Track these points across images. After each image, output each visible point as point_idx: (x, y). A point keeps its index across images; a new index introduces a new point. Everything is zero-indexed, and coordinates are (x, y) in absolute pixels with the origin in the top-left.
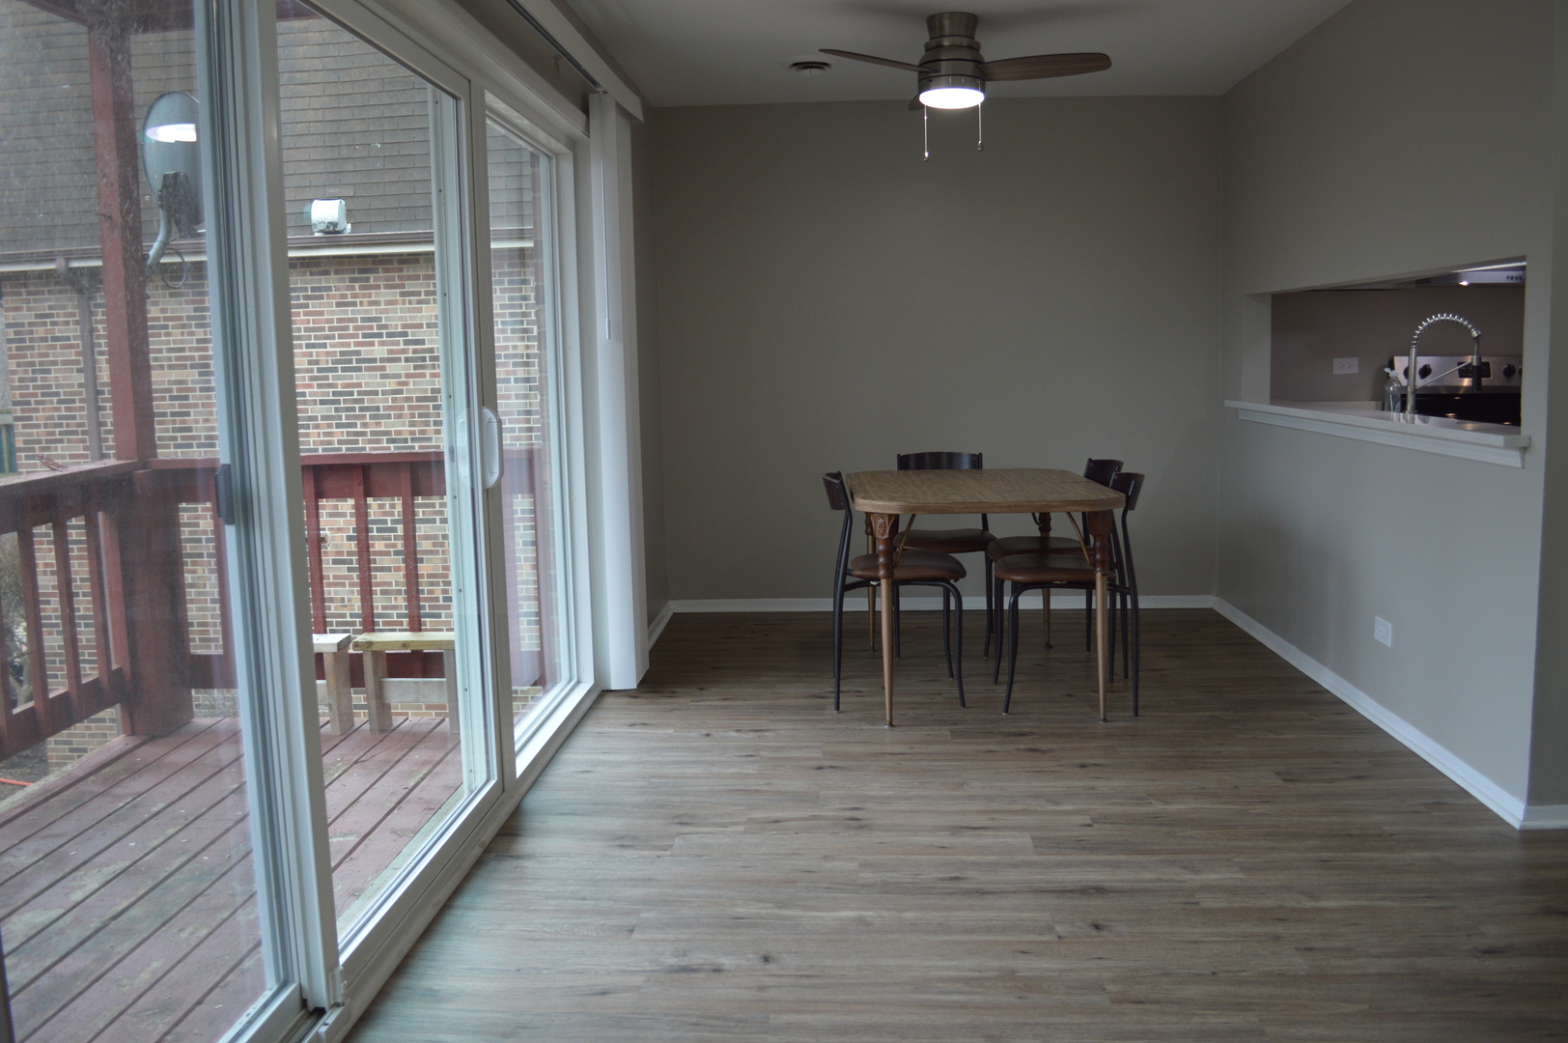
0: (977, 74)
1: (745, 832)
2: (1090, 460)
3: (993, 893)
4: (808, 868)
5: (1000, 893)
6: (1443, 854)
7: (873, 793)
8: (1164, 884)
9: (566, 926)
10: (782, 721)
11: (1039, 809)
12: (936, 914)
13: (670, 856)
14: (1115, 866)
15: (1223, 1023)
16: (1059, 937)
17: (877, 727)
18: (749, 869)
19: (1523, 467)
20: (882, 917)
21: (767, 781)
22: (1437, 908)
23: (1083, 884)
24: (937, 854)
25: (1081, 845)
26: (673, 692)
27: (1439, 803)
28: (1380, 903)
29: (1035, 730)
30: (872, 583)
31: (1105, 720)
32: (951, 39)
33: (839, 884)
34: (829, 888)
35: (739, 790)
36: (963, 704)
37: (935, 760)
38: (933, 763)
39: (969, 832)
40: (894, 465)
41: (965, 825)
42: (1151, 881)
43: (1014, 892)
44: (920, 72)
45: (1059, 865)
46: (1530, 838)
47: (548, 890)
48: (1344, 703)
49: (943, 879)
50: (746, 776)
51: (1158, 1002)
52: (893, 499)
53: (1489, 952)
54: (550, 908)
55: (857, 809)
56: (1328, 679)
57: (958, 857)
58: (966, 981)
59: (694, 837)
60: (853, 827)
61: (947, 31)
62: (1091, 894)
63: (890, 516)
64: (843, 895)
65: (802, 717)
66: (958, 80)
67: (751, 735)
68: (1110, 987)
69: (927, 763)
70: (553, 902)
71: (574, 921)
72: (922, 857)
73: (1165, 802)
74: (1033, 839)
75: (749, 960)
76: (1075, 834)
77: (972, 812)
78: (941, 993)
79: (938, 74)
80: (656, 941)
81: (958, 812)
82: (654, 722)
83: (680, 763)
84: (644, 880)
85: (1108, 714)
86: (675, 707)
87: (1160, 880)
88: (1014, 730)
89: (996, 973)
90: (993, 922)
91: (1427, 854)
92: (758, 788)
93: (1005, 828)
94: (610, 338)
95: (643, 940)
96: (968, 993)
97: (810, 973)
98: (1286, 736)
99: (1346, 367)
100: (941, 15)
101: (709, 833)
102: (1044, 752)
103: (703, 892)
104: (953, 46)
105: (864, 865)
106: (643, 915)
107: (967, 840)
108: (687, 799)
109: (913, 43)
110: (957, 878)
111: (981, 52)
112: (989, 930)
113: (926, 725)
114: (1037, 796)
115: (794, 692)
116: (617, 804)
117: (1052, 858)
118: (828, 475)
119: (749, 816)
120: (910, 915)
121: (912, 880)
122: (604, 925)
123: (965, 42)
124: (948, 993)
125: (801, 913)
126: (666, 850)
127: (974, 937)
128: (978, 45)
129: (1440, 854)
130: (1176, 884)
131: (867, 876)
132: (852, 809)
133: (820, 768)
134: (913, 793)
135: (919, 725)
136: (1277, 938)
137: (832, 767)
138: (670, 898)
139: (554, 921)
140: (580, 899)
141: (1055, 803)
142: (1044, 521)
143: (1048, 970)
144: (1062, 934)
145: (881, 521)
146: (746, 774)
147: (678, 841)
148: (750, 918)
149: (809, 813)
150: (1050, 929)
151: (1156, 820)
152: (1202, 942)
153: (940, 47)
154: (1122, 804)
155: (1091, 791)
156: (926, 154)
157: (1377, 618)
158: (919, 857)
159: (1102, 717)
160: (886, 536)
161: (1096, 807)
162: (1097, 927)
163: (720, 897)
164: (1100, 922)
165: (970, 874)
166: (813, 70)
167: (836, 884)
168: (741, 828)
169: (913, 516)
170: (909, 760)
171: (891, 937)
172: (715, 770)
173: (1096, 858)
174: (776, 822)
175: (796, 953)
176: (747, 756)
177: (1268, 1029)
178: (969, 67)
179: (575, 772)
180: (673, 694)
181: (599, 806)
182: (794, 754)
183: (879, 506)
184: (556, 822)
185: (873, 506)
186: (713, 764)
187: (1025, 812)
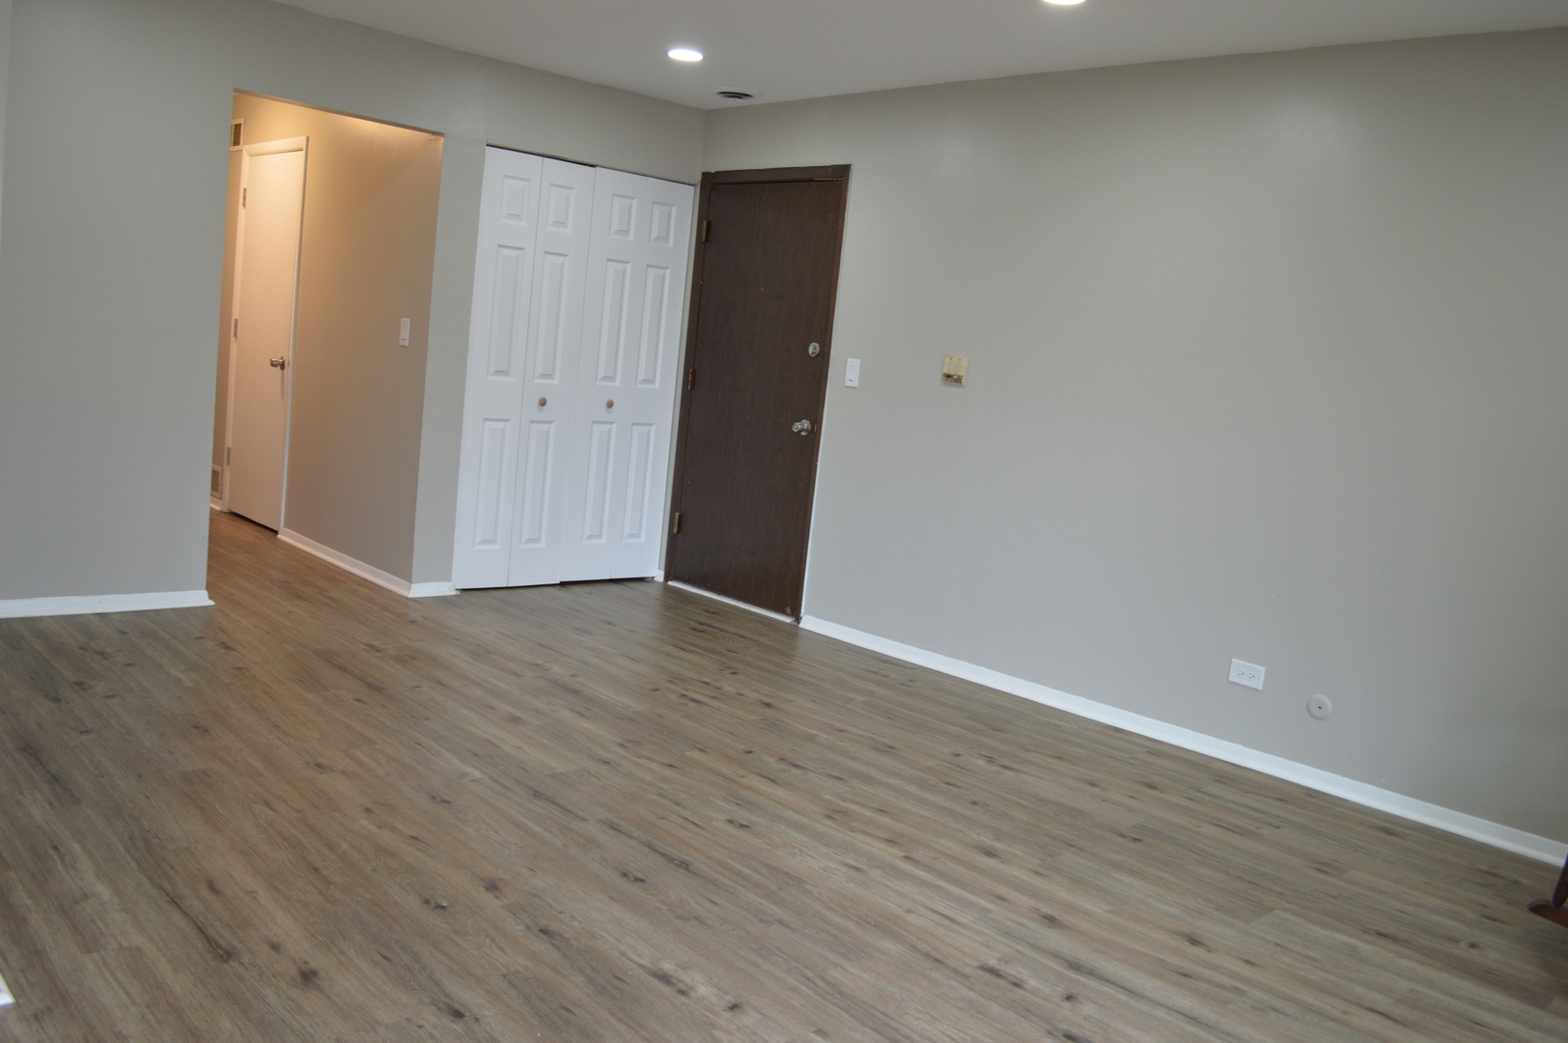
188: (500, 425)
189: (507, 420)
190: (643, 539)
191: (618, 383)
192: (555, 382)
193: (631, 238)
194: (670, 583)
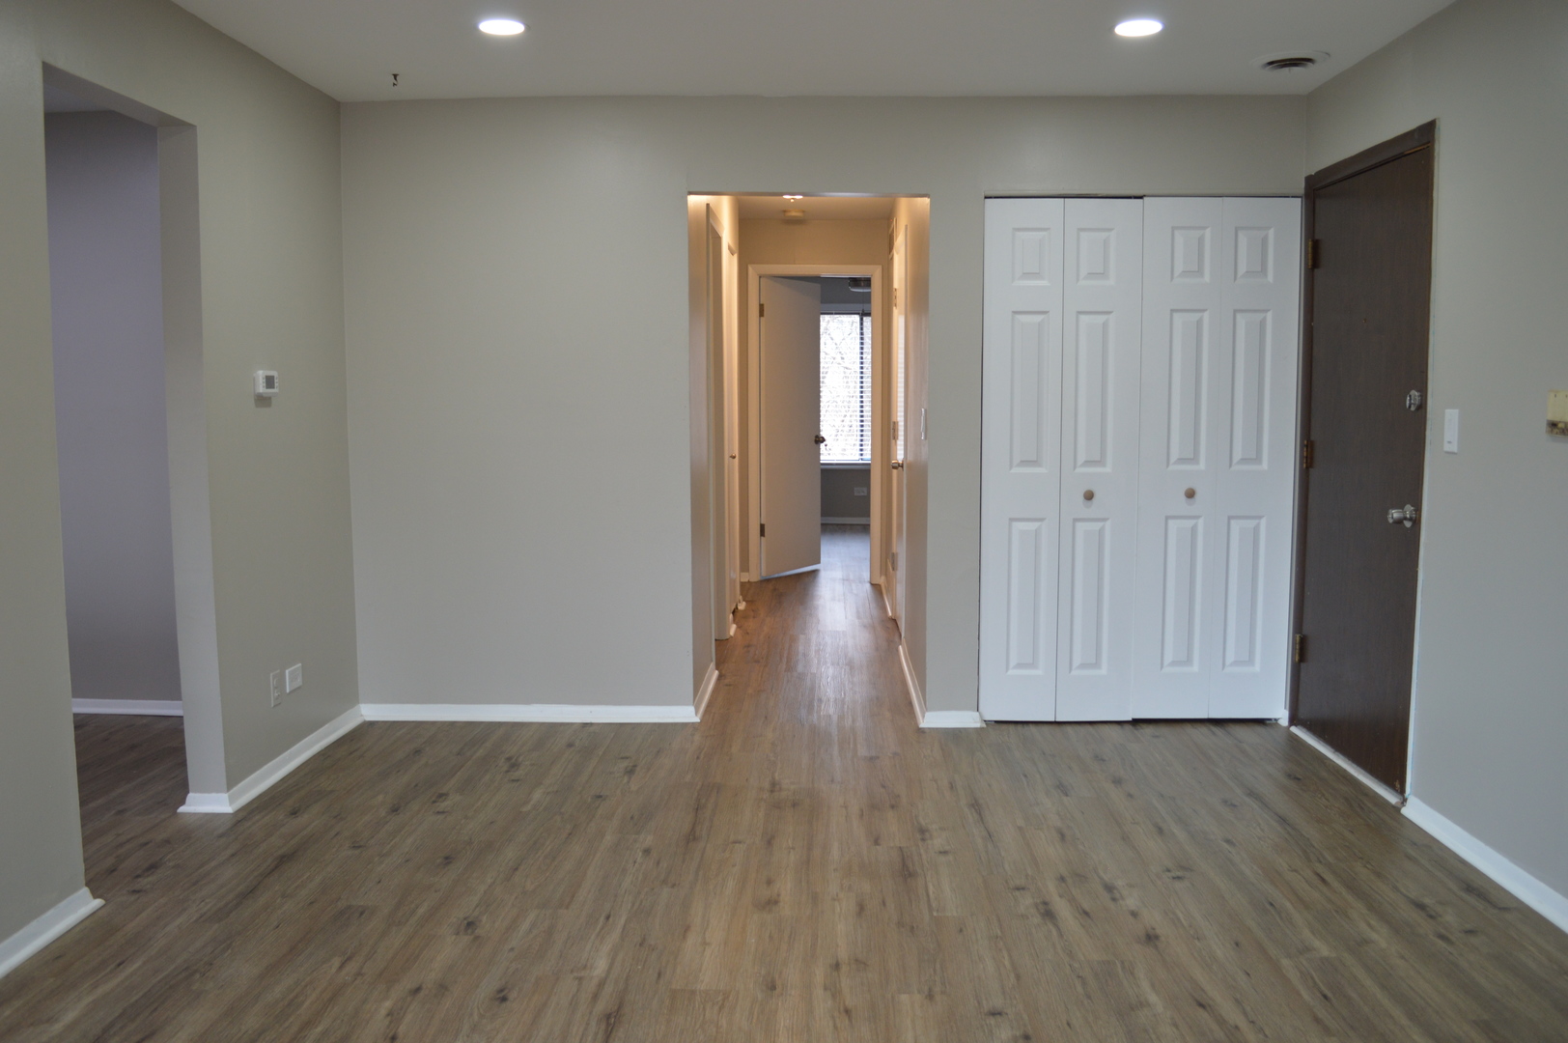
188: (1032, 526)
189: (1041, 520)
190: (1257, 667)
191: (1202, 466)
192: (1108, 469)
193: (1207, 278)
194: (1294, 729)
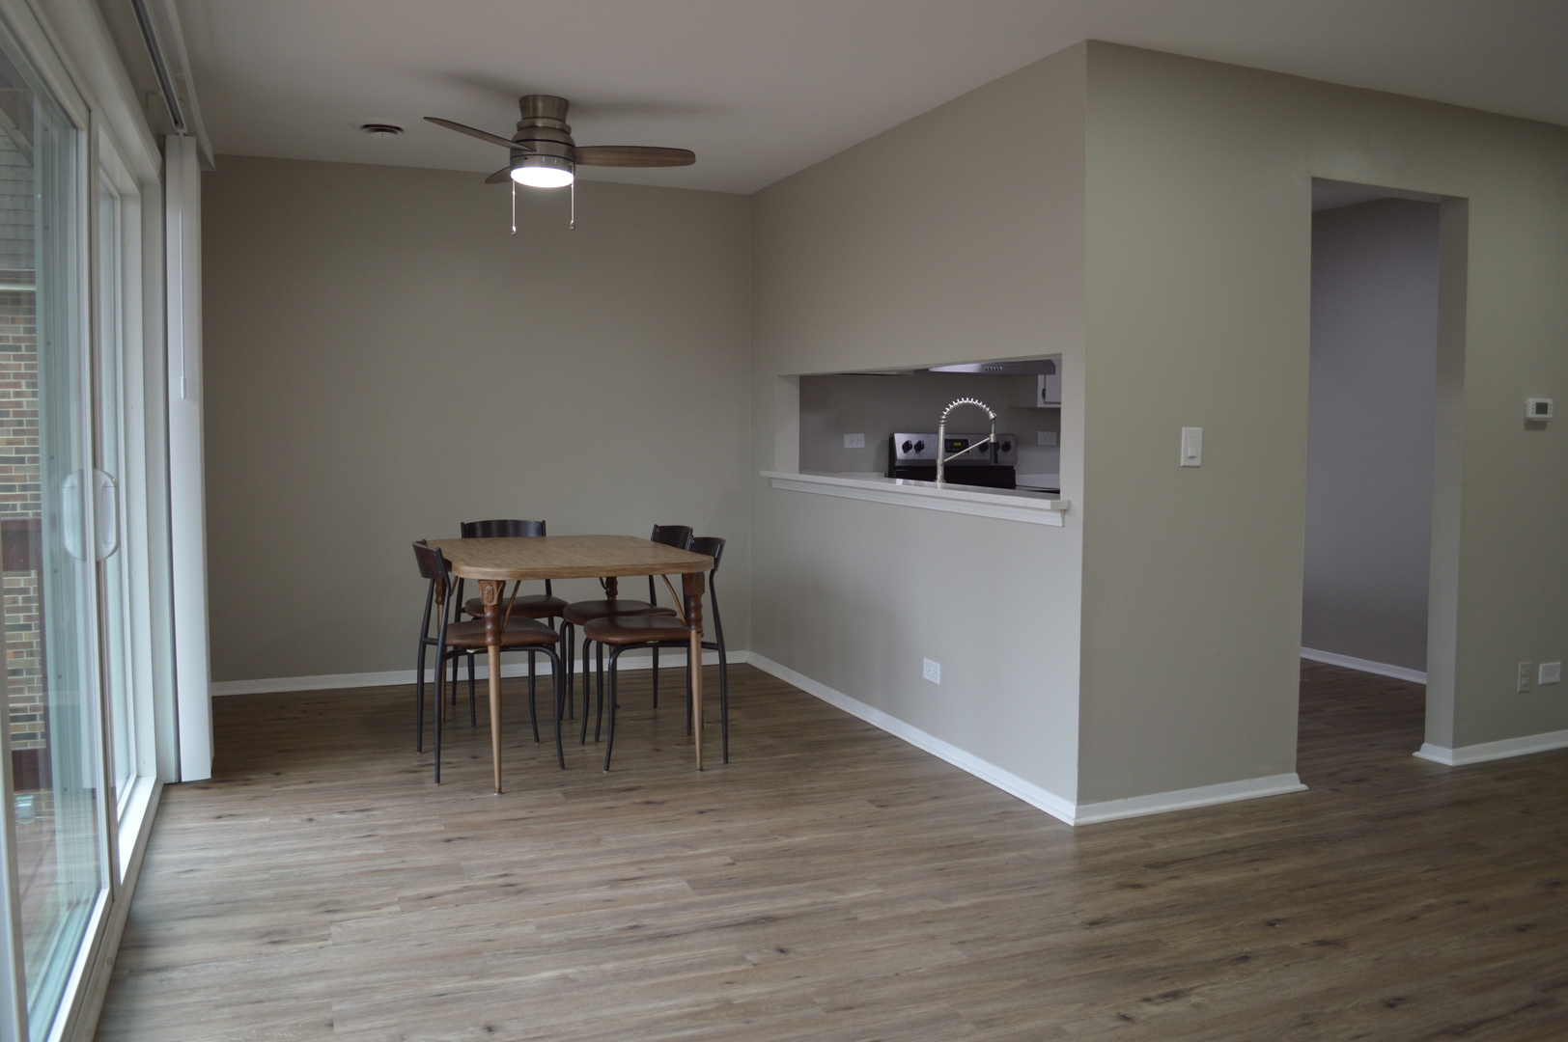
0: (570, 156)
1: (402, 912)
2: (656, 526)
3: (676, 935)
4: (487, 937)
5: (683, 934)
6: (1027, 852)
7: (516, 859)
8: (820, 906)
9: (254, 1032)
10: (384, 798)
11: (681, 855)
12: (633, 961)
13: (334, 945)
14: (773, 896)
15: (924, 1013)
16: (754, 965)
17: (487, 796)
18: (427, 947)
19: (1064, 526)
20: (583, 972)
21: (400, 859)
22: (1040, 896)
23: (752, 915)
24: (606, 908)
25: (731, 882)
26: (249, 780)
27: (1006, 812)
28: (998, 897)
29: (641, 785)
30: (468, 651)
31: (701, 769)
32: (545, 120)
33: (526, 947)
34: (517, 953)
35: (375, 871)
36: (563, 766)
37: (560, 821)
38: (559, 824)
39: (626, 884)
40: (458, 534)
41: (619, 878)
42: (808, 905)
43: (693, 932)
44: (513, 149)
45: (722, 902)
46: (1083, 832)
47: (213, 998)
48: (896, 737)
49: (624, 929)
50: (375, 857)
51: (864, 1005)
52: (499, 566)
53: (1093, 923)
54: (225, 1016)
55: (506, 875)
56: (876, 718)
57: (627, 907)
58: (692, 1016)
59: (350, 923)
60: (512, 893)
61: (540, 113)
62: (763, 923)
63: (498, 582)
64: (535, 958)
65: (403, 793)
66: (551, 160)
67: (358, 815)
68: (818, 1000)
69: (553, 825)
70: (226, 1010)
71: (260, 1025)
72: (594, 912)
73: (788, 836)
74: (688, 882)
75: (472, 1032)
76: (723, 873)
77: (620, 865)
78: (674, 1030)
79: (534, 153)
80: (363, 1031)
81: (607, 867)
82: (243, 812)
83: (295, 851)
84: (318, 973)
85: (703, 763)
86: (257, 794)
87: (815, 904)
88: (621, 786)
89: (715, 1005)
90: (689, 961)
91: (1014, 854)
92: (393, 867)
93: (658, 876)
94: (185, 397)
95: (350, 1032)
96: (698, 1026)
97: (541, 1034)
98: (862, 769)
99: (855, 442)
100: (535, 97)
101: (364, 917)
102: (660, 803)
103: (389, 975)
104: (545, 128)
105: (541, 927)
106: (335, 1008)
107: (627, 891)
108: (322, 886)
109: (507, 121)
110: (636, 927)
111: (572, 135)
112: (689, 968)
113: (535, 789)
114: (672, 844)
115: (381, 769)
116: (245, 900)
117: (713, 897)
118: (418, 542)
119: (399, 896)
120: (609, 966)
121: (595, 934)
122: (297, 1024)
123: (558, 125)
124: (680, 1030)
125: (502, 981)
126: (325, 940)
127: (679, 977)
128: (569, 128)
129: (1024, 853)
130: (831, 905)
131: (548, 937)
132: (501, 876)
133: (448, 840)
134: (555, 854)
135: (527, 790)
136: (933, 937)
137: (460, 838)
138: (357, 987)
139: (237, 1029)
140: (255, 1002)
141: (692, 848)
142: (611, 585)
143: (758, 994)
144: (755, 962)
145: (488, 587)
146: (374, 855)
147: (333, 929)
148: (453, 993)
149: (459, 885)
150: (742, 959)
151: (787, 852)
152: (875, 950)
153: (534, 127)
154: (751, 842)
155: (719, 834)
156: (514, 229)
157: (925, 659)
158: (591, 912)
159: (698, 767)
160: (495, 602)
161: (730, 847)
162: (782, 951)
163: (410, 977)
164: (782, 947)
165: (646, 921)
166: (385, 133)
167: (523, 948)
168: (396, 908)
169: (519, 582)
170: (535, 824)
171: (602, 988)
172: (337, 854)
173: (752, 892)
174: (430, 897)
175: (517, 1018)
176: (365, 837)
177: (961, 1011)
178: (562, 149)
179: (179, 873)
180: (247, 782)
181: (226, 905)
182: (414, 829)
183: (486, 573)
184: (183, 928)
185: (482, 573)
186: (332, 848)
187: (668, 859)
